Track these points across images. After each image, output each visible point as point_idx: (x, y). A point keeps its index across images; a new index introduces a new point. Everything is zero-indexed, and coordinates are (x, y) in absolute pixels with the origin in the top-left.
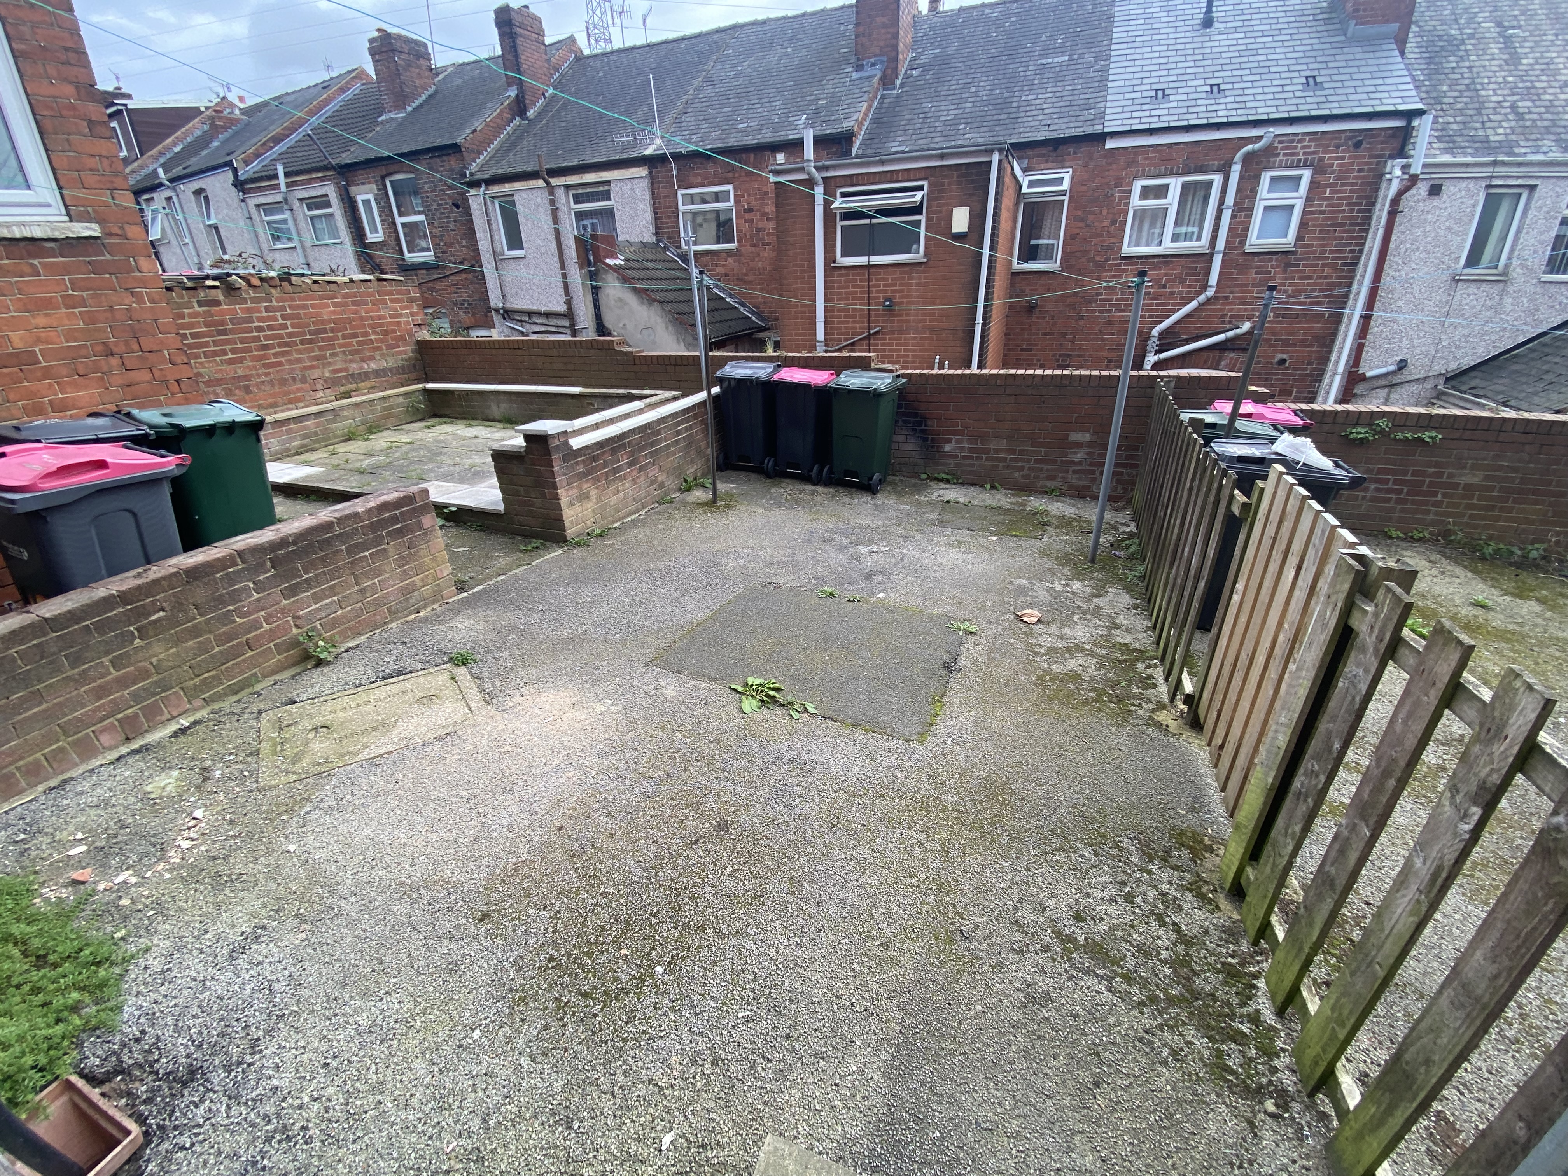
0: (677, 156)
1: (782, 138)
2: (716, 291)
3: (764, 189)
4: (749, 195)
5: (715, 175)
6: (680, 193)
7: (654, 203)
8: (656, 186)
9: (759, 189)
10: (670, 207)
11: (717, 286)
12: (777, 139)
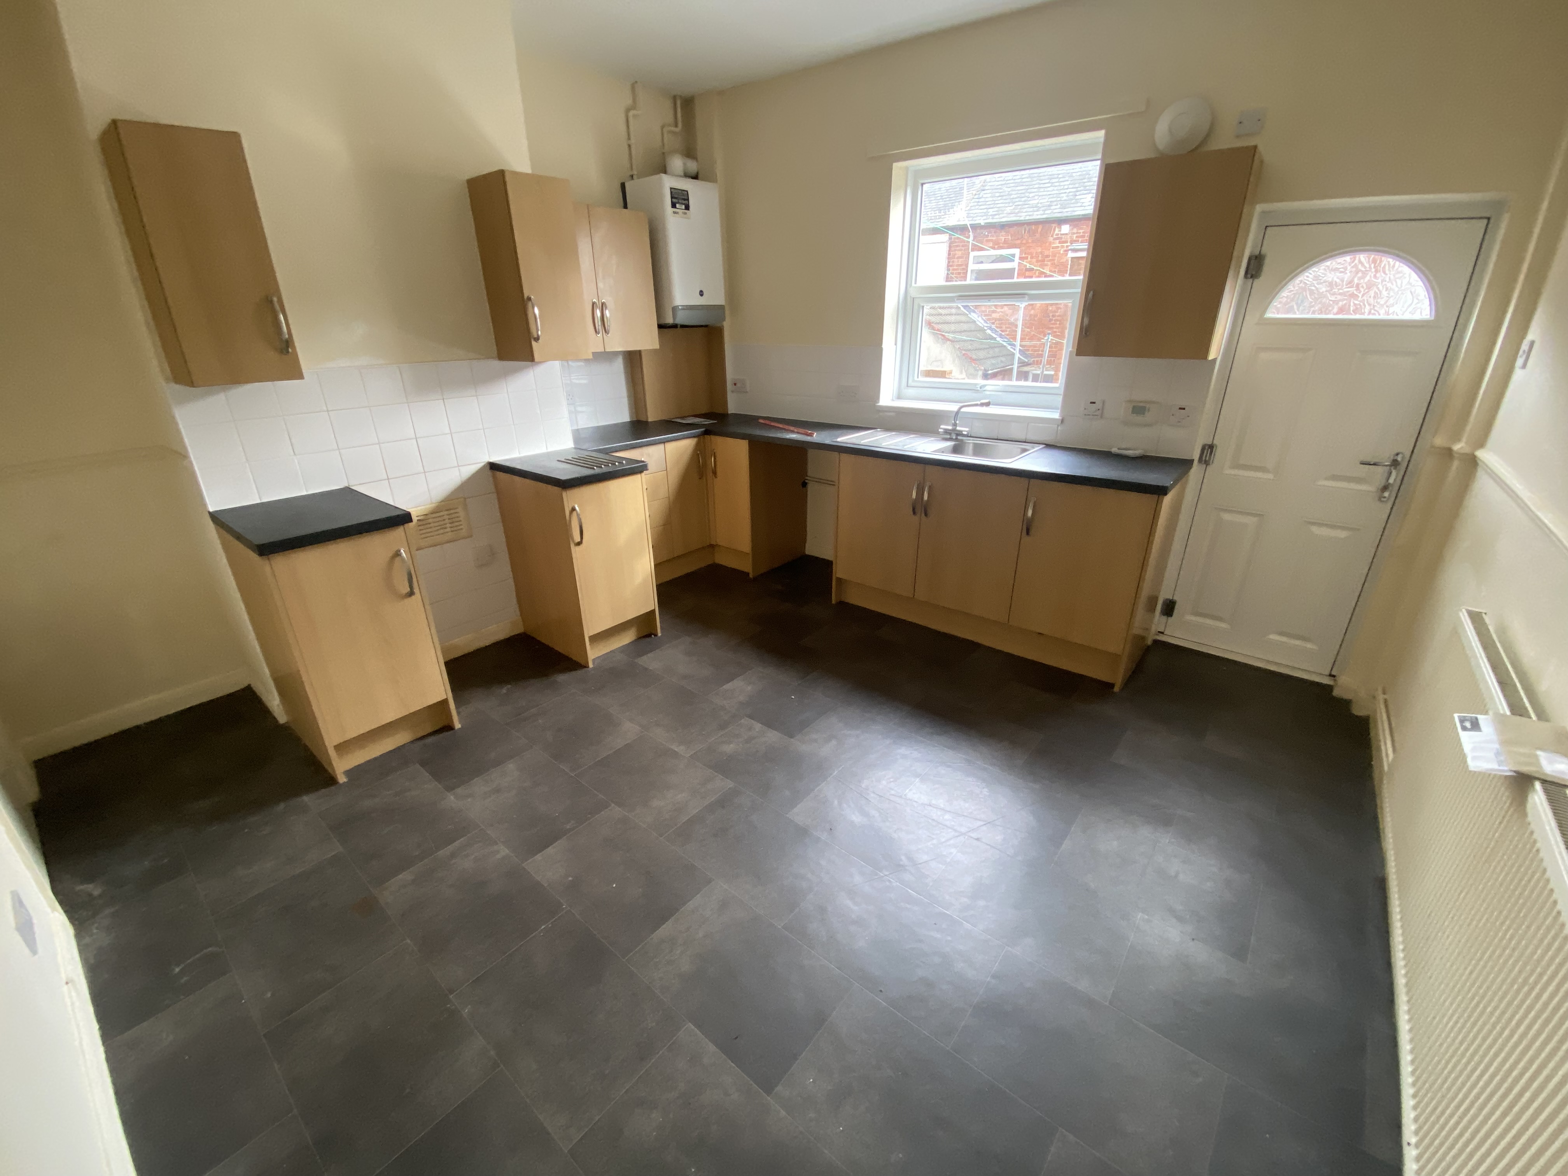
0: (975, 227)
1: (1069, 214)
2: (989, 332)
3: (1046, 253)
4: (1032, 258)
5: (1005, 242)
6: (972, 254)
7: (949, 262)
8: (953, 249)
9: (1041, 253)
10: (961, 265)
11: (990, 328)
12: (1065, 214)
